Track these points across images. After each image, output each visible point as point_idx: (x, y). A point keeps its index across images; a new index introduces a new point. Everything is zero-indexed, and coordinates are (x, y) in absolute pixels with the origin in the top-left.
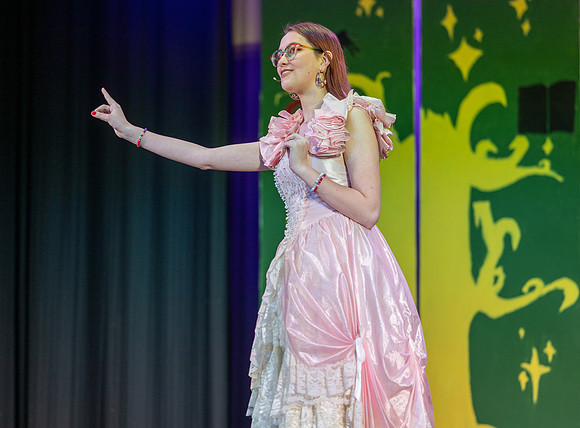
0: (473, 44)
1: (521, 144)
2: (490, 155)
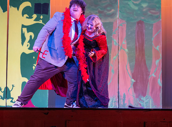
1: (35, 16)
2: (27, 17)
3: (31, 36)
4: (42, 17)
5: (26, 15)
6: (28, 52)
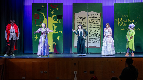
0: (53, 11)
1: (57, 20)
2: (55, 20)
3: (56, 27)
4: (60, 20)
5: (54, 20)
6: (55, 33)
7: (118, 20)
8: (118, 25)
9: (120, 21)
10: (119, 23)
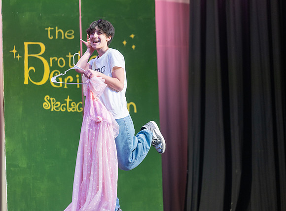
7: (26, 55)
8: (26, 82)
9: (33, 62)
10: (31, 72)
